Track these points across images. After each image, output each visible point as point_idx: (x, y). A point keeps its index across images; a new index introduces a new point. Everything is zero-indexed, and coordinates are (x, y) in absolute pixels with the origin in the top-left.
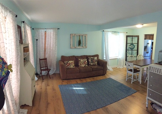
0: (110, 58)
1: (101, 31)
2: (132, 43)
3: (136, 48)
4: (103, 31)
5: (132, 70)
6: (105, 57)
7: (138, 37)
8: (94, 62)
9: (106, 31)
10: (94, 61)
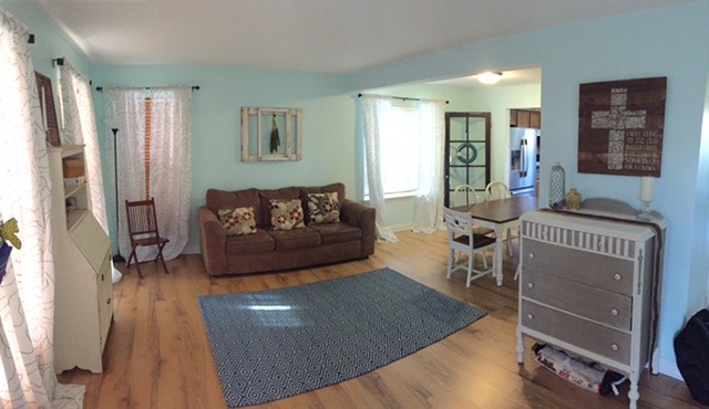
0: (386, 197)
1: (352, 97)
2: (468, 141)
3: (481, 159)
4: (360, 95)
5: (468, 237)
6: (366, 191)
7: (487, 117)
8: (326, 211)
9: (370, 96)
10: (328, 207)
